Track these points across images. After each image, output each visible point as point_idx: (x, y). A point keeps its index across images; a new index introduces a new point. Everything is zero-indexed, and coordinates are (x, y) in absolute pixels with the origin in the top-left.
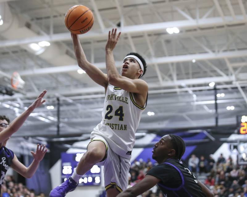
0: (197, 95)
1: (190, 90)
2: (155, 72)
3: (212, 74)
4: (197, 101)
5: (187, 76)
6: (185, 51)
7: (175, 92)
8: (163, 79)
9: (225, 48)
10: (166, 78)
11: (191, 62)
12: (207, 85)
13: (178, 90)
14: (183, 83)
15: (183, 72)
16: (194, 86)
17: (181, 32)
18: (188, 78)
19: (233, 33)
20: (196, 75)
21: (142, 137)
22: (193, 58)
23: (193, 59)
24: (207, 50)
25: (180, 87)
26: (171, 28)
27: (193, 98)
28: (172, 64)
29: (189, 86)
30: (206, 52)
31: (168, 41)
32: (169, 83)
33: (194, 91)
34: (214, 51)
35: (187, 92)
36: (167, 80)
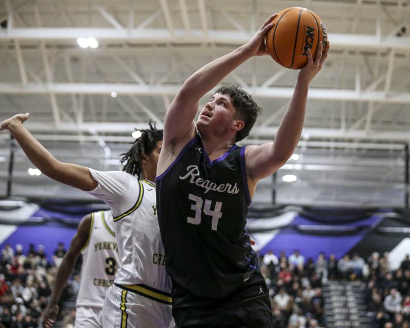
0: (112, 150)
1: (101, 140)
2: (49, 105)
3: (138, 118)
4: (111, 158)
5: (99, 117)
6: (99, 76)
7: (77, 142)
8: (61, 117)
9: (164, 79)
10: (66, 117)
11: (108, 96)
12: (128, 134)
13: (82, 138)
14: (93, 128)
15: (93, 110)
16: (107, 134)
17: (100, 46)
18: (100, 121)
19: (179, 58)
20: (112, 117)
21: (17, 208)
22: (114, 90)
23: (112, 92)
24: (137, 78)
25: (87, 134)
26: (86, 39)
27: (104, 153)
28: (78, 96)
29: (100, 134)
30: (135, 83)
31: (75, 60)
32: (70, 126)
33: (107, 142)
34: (147, 83)
35: (95, 142)
36: (66, 121)
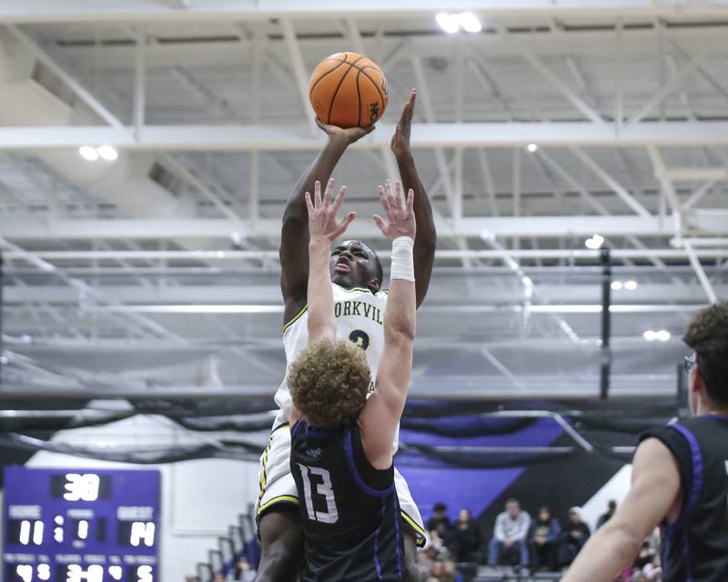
0: (536, 282)
1: (511, 258)
3: (595, 203)
4: (535, 302)
5: (504, 204)
6: (502, 107)
7: (457, 263)
9: (649, 110)
11: (522, 151)
12: (580, 243)
13: (465, 254)
14: (489, 229)
15: (490, 188)
16: (526, 243)
17: (489, 31)
18: (508, 214)
19: (683, 56)
20: (536, 201)
22: (531, 136)
23: (528, 142)
25: (476, 243)
26: (455, 16)
27: (521, 285)
28: (449, 152)
29: (508, 243)
31: (437, 64)
33: (525, 262)
34: (609, 119)
35: (498, 262)
